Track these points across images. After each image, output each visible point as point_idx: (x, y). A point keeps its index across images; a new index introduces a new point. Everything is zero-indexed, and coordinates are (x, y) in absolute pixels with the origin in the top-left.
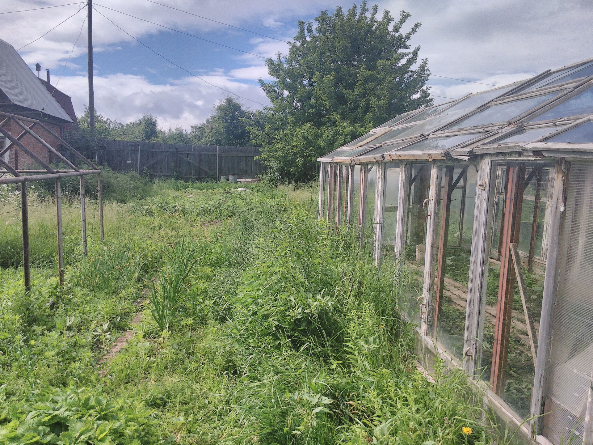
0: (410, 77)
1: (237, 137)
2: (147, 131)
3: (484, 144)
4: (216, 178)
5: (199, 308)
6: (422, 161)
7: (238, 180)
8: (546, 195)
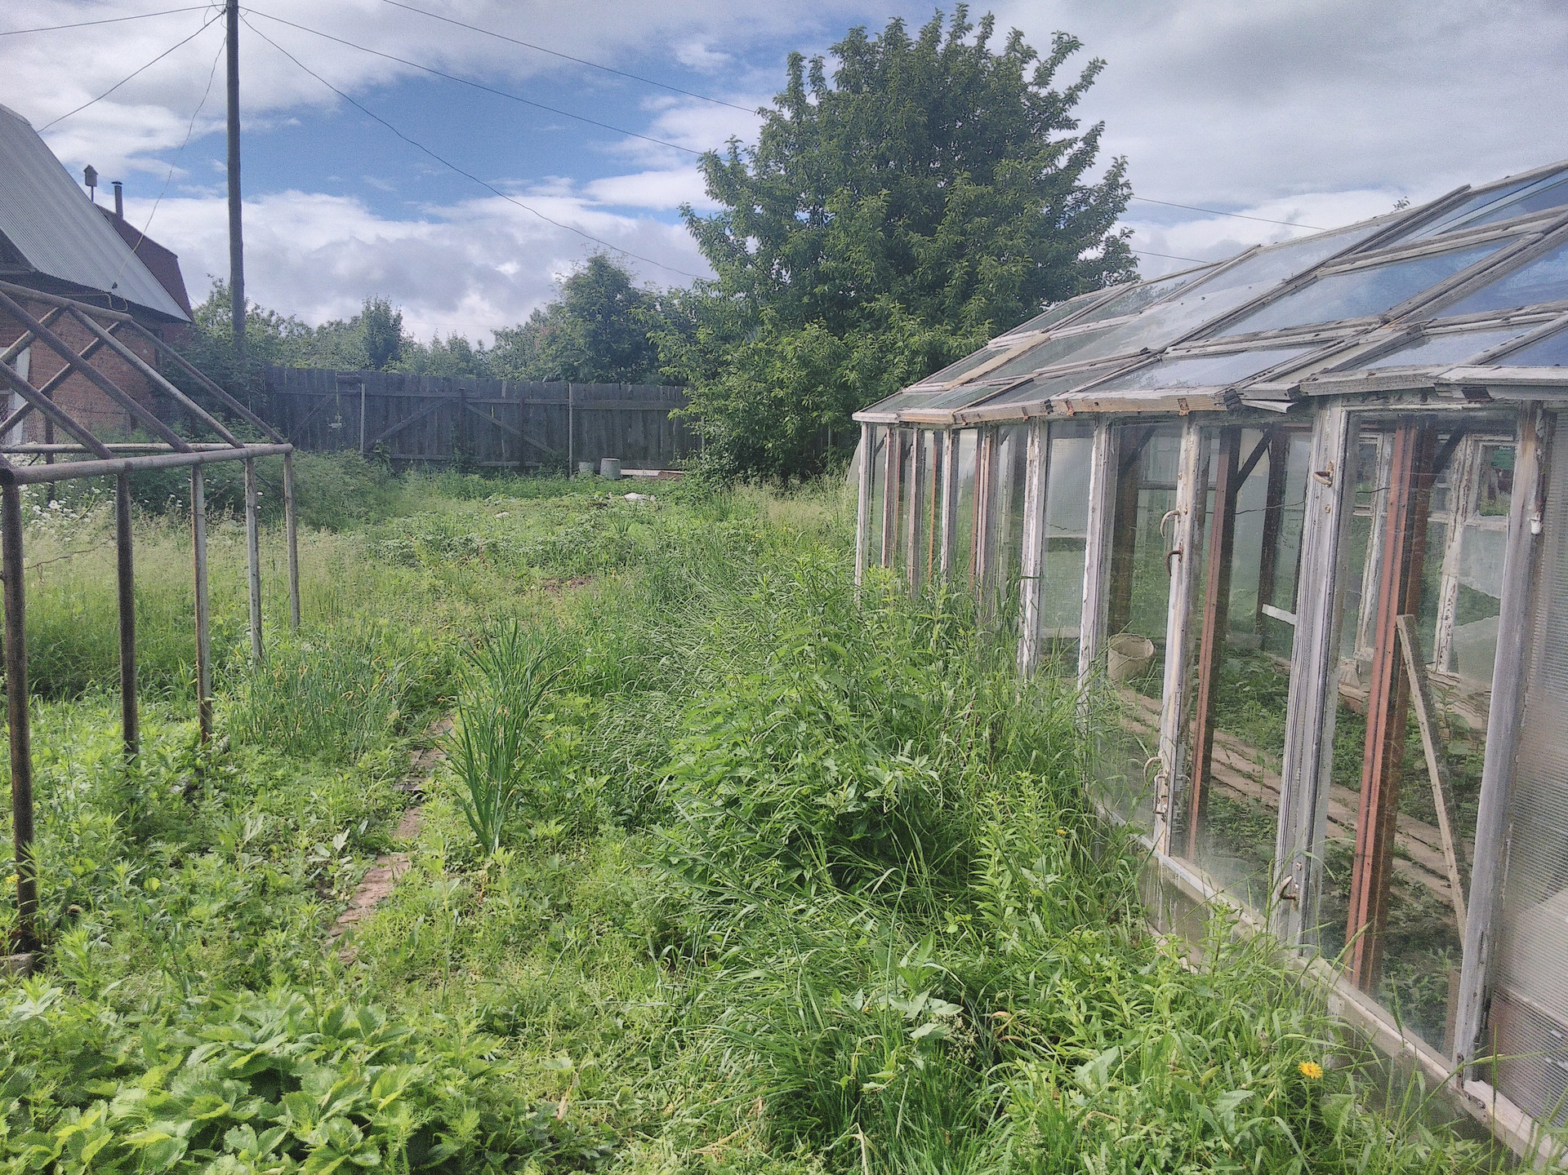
0: (1078, 203)
1: (622, 360)
2: (374, 342)
3: (1326, 371)
4: (567, 467)
5: (569, 795)
6: (1155, 417)
7: (624, 472)
8: (1442, 507)
